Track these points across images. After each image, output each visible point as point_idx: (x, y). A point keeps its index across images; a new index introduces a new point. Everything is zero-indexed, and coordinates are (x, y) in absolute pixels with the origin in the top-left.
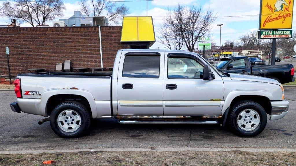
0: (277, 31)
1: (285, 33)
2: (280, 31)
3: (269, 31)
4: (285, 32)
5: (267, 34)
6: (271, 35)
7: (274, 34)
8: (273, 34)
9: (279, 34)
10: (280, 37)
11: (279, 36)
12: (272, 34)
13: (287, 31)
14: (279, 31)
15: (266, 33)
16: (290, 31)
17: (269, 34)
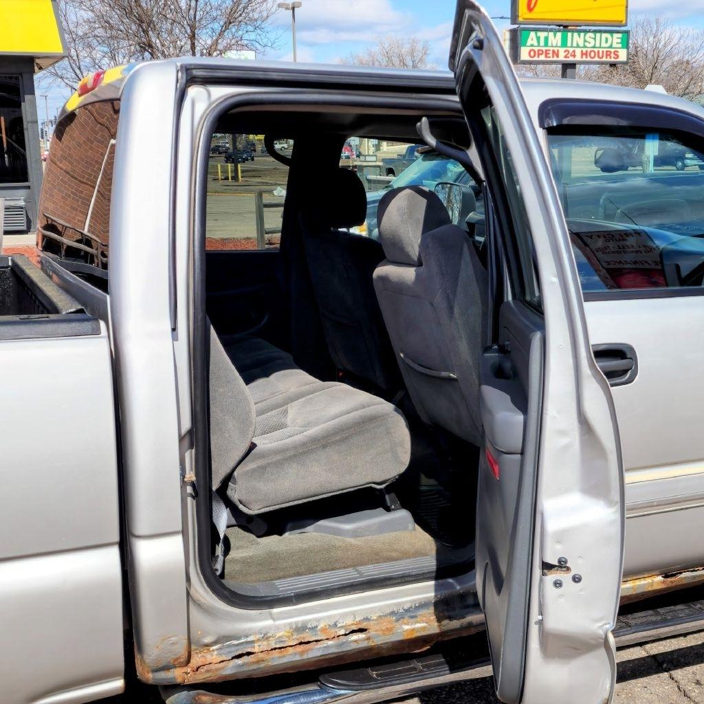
0: (579, 32)
1: (607, 39)
2: (589, 31)
3: (551, 30)
4: (604, 35)
5: (542, 43)
6: (556, 49)
7: (569, 44)
8: (564, 44)
9: (585, 47)
10: (589, 59)
11: (586, 54)
12: (559, 44)
13: (611, 32)
14: (586, 32)
15: (538, 38)
16: (620, 35)
17: (550, 44)
